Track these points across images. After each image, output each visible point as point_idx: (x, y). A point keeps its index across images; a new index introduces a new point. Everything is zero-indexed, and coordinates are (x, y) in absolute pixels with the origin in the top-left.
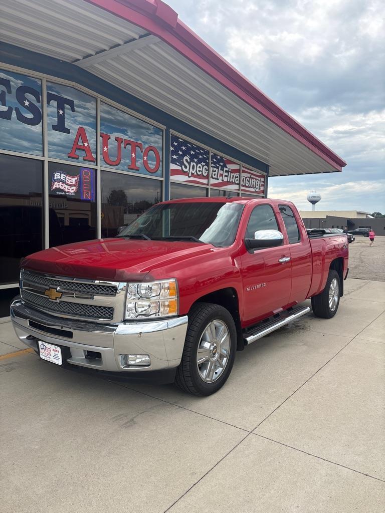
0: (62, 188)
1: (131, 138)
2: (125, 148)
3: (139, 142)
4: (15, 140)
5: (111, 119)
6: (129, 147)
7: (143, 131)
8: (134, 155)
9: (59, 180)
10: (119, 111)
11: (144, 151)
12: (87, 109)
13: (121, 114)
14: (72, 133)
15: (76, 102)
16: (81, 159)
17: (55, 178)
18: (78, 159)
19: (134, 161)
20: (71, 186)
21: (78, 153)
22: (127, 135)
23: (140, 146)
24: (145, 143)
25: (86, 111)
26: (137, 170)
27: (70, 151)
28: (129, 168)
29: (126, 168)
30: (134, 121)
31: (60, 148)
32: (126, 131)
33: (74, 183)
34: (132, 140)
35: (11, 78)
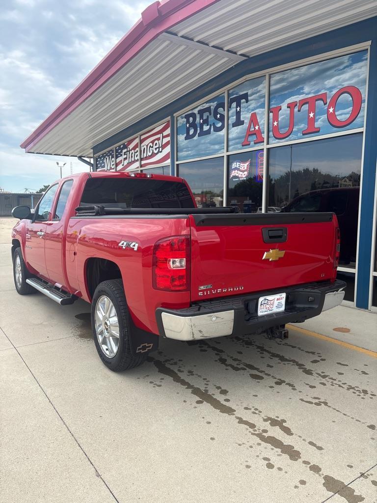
0: (237, 175)
1: (309, 93)
2: (299, 111)
3: (323, 92)
4: (212, 147)
5: (283, 86)
6: (306, 107)
7: (328, 73)
8: (312, 115)
9: (236, 169)
10: (293, 71)
11: (328, 101)
12: (260, 91)
13: (295, 72)
14: (246, 123)
15: (250, 92)
16: (252, 143)
17: (233, 167)
18: (249, 144)
19: (312, 121)
20: (243, 171)
21: (250, 139)
22: (303, 93)
23: (323, 98)
24: (331, 89)
25: (258, 94)
26: (317, 131)
27: (243, 140)
28: (303, 135)
29: (300, 135)
30: (314, 70)
31: (237, 141)
32: (302, 88)
33: (246, 168)
34: (310, 96)
35: (212, 104)
